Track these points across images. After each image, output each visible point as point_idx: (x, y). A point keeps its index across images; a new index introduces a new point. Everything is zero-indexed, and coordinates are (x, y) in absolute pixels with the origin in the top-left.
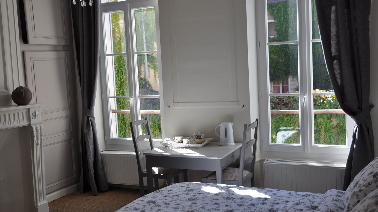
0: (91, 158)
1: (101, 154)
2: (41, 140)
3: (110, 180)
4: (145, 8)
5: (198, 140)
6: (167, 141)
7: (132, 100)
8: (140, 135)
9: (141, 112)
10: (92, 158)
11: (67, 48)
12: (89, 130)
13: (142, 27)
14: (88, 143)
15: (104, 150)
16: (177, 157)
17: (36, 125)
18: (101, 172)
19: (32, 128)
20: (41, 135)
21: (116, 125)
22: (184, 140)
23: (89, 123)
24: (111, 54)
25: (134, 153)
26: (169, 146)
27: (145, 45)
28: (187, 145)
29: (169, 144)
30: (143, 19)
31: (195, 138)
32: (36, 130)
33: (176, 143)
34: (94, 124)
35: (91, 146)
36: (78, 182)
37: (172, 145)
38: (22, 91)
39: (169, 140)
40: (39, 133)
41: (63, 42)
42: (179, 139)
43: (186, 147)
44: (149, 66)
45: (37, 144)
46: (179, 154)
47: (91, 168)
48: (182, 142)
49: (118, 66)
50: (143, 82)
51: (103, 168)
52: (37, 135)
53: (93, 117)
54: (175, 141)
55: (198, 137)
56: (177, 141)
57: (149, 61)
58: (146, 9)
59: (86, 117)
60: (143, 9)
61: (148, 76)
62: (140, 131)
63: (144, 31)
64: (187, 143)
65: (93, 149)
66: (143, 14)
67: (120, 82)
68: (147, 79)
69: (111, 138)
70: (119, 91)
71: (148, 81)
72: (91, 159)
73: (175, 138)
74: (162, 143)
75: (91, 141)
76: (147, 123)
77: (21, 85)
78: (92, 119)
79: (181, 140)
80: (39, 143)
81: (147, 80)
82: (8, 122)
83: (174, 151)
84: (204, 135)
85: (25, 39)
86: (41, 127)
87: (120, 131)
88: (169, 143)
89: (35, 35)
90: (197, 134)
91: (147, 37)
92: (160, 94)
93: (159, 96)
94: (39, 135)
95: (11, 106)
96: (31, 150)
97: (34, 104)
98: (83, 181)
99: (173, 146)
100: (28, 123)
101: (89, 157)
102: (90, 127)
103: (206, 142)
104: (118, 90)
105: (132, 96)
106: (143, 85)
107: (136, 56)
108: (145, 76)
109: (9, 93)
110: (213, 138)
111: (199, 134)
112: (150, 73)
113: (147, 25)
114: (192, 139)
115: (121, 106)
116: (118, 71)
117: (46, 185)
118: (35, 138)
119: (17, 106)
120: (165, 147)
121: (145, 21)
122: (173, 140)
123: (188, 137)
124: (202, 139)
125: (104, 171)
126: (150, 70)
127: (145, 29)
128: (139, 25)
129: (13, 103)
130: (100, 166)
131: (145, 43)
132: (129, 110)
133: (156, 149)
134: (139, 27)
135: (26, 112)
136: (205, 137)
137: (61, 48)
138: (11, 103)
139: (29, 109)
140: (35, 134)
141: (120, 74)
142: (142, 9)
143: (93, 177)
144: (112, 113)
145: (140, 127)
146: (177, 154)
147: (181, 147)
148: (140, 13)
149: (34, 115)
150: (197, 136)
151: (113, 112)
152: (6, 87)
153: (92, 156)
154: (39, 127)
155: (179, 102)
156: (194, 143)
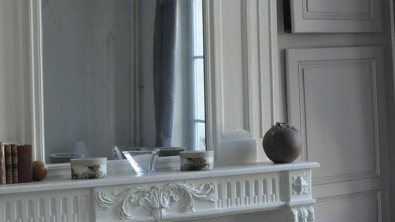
17: (300, 209)
19: (291, 214)
32: (300, 218)
86: (309, 212)
100: (284, 203)
135: (281, 178)
149: (296, 187)
152: (247, 125)
154: (307, 214)
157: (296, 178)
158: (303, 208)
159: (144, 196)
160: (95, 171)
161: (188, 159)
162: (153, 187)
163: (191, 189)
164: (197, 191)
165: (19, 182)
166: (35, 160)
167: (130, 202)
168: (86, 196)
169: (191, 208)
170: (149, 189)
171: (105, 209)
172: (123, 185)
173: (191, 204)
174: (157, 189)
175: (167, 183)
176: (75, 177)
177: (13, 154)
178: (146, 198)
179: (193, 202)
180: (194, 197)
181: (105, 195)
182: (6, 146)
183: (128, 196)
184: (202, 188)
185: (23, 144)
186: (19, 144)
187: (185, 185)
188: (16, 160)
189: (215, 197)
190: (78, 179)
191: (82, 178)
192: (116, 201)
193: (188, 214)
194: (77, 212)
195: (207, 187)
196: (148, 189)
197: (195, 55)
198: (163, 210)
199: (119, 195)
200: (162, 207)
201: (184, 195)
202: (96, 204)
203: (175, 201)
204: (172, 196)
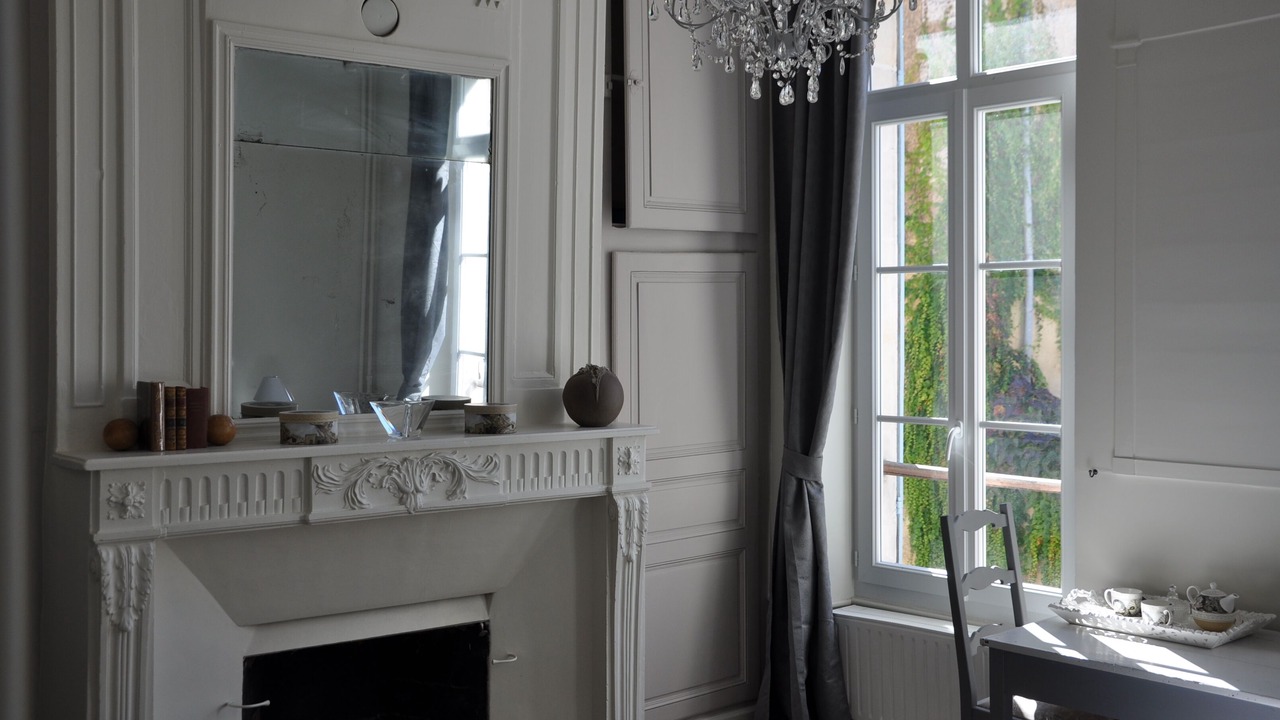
0: (800, 627)
1: (834, 615)
2: (641, 546)
3: (859, 713)
4: (1038, 104)
5: (1204, 616)
6: (1080, 600)
7: (957, 433)
8: (981, 565)
9: (986, 478)
10: (804, 626)
11: (747, 243)
12: (800, 528)
13: (1023, 170)
14: (795, 571)
15: (850, 601)
16: (1114, 672)
17: (628, 496)
18: (829, 679)
19: (614, 505)
20: (640, 531)
21: (898, 516)
22: (1145, 607)
23: (802, 503)
24: (896, 265)
25: (950, 629)
26: (1084, 622)
27: (1029, 232)
28: (1160, 629)
29: (1086, 617)
30: (1027, 141)
31: (1192, 602)
32: (628, 511)
33: (1112, 613)
34: (819, 509)
35: (804, 585)
36: (751, 701)
37: (1097, 622)
38: (594, 380)
39: (1085, 599)
40: (637, 522)
41: (736, 224)
42: (1126, 599)
43: (1155, 636)
44: (1038, 310)
45: (628, 559)
46: (1121, 663)
47: (797, 662)
48: (1138, 614)
49: (929, 305)
50: (1015, 364)
51: (840, 665)
52: (629, 530)
53: (817, 483)
54: (1109, 607)
55: (1209, 604)
56: (1118, 607)
57: (1042, 290)
58: (1042, 107)
59: (794, 483)
60: (1030, 108)
61: (1034, 344)
62: (979, 550)
63: (1029, 185)
64: (1161, 623)
65: (810, 595)
66: (1027, 123)
67: (933, 361)
68: (1030, 353)
69: (874, 564)
70: (925, 389)
71: (1032, 361)
72: (800, 631)
73: (1109, 593)
74: (1057, 607)
75: (804, 567)
76: (1005, 525)
77: (593, 363)
78: (813, 491)
79: (1134, 605)
80: (634, 558)
81: (1029, 356)
82: (546, 479)
83: (1104, 646)
84: (1232, 596)
85: (618, 211)
86: (642, 502)
87: (922, 529)
88: (1085, 609)
89: (652, 199)
90: (1202, 589)
91: (1037, 204)
92: (1062, 420)
93: (1060, 426)
94: (635, 531)
95: (560, 427)
96: (608, 579)
97: (631, 425)
98: (768, 701)
99: (1099, 625)
100: (604, 487)
101: (795, 623)
102: (804, 516)
103: (1242, 627)
104: (923, 387)
105: (958, 420)
106: (1013, 374)
107: (981, 277)
108: (1023, 343)
109: (557, 385)
110: (1274, 616)
111: (1212, 590)
112: (1041, 332)
113: (1041, 162)
114: (1180, 608)
115: (930, 444)
116: (929, 321)
117: (646, 700)
118: (622, 540)
119: (578, 429)
120: (1070, 625)
121: (1033, 149)
122: (1101, 599)
123: (1164, 594)
124: (1225, 612)
125: (841, 676)
126: (1041, 323)
127: (1032, 176)
128: (1012, 162)
129: (567, 419)
130: (829, 658)
131: (1029, 225)
132: (946, 470)
133: (1031, 627)
134: (1012, 171)
135: (602, 449)
136: (1238, 605)
137: (729, 244)
138: (562, 416)
139: (609, 441)
140: (622, 527)
141: (932, 331)
142: (1027, 106)
143: (803, 695)
144: (886, 473)
145: (981, 535)
146: (1115, 661)
147: (1131, 632)
148: (1019, 119)
149: (624, 463)
150: (1204, 597)
151: (890, 469)
152: (551, 366)
153: (803, 619)
154: (638, 504)
155: (1134, 458)
156: (1190, 627)
157: (623, 449)
158: (632, 495)
159: (390, 473)
160: (325, 432)
161: (484, 415)
162: (405, 460)
163: (463, 462)
164: (472, 466)
165: (188, 447)
166: (215, 413)
167: (369, 481)
168: (299, 471)
169: (463, 492)
170: (399, 463)
171: (328, 492)
172: (358, 454)
173: (463, 487)
174: (412, 461)
175: (426, 453)
176: (291, 441)
177: (179, 403)
178: (394, 475)
179: (467, 484)
180: (468, 476)
181: (328, 471)
182: (167, 390)
183: (366, 472)
184: (481, 461)
185: (196, 385)
186: (188, 386)
187: (454, 457)
188: (184, 413)
189: (500, 476)
190: (298, 444)
191: (304, 443)
192: (346, 480)
193: (457, 502)
194: (282, 496)
195: (489, 460)
196: (396, 460)
197: (463, 252)
198: (419, 496)
199: (351, 471)
200: (418, 491)
201: (453, 473)
202: (314, 484)
203: (438, 482)
204: (434, 474)
